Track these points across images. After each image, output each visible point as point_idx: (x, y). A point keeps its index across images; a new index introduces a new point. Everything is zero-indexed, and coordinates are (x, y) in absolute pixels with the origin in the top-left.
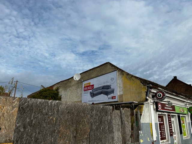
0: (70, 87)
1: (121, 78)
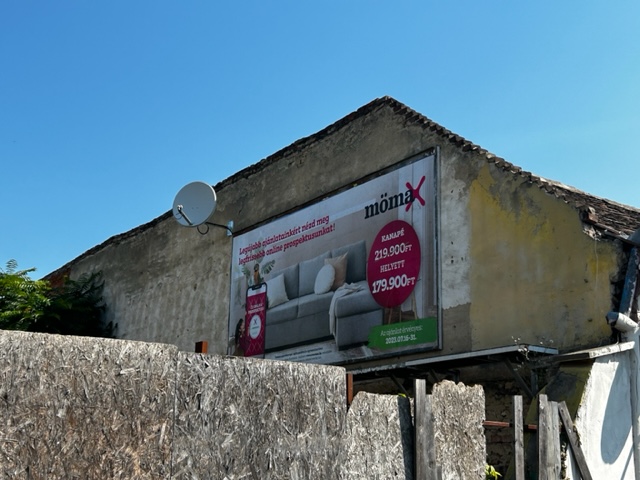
0: (163, 268)
1: (460, 195)
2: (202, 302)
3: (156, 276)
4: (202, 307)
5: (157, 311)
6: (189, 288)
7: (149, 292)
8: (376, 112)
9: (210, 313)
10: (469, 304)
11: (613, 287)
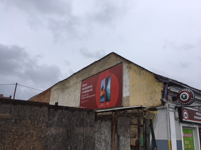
1: (128, 72)
2: (75, 95)
3: (67, 89)
4: (75, 96)
5: (67, 96)
6: (73, 92)
7: (65, 93)
8: (111, 55)
9: (76, 97)
10: (129, 96)
11: (162, 93)
